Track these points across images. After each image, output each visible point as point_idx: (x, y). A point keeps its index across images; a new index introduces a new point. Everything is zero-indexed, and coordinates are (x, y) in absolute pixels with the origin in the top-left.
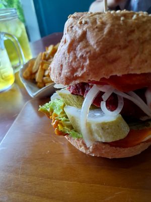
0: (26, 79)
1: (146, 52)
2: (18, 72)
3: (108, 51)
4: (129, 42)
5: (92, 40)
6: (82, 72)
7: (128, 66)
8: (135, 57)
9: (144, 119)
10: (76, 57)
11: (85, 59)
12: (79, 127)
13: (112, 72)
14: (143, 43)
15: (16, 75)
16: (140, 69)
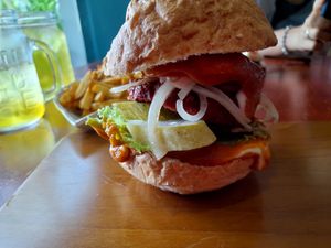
0: (65, 106)
1: (230, 26)
2: (51, 101)
3: (182, 24)
4: (209, 14)
5: (162, 12)
6: (150, 51)
7: (208, 42)
8: (216, 32)
9: (237, 130)
10: (142, 33)
11: (153, 34)
12: (146, 137)
13: (188, 50)
14: (225, 16)
15: (47, 104)
16: (222, 46)
